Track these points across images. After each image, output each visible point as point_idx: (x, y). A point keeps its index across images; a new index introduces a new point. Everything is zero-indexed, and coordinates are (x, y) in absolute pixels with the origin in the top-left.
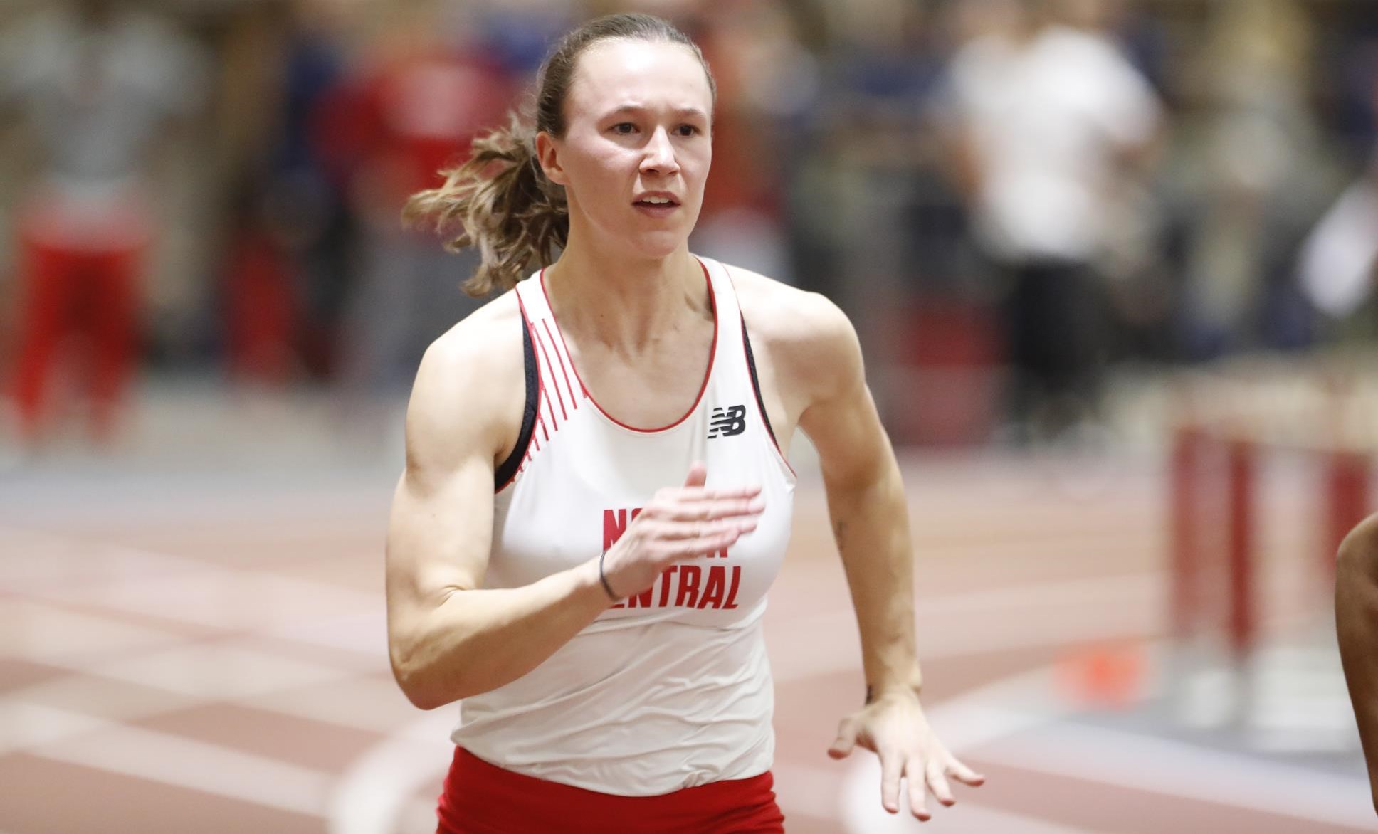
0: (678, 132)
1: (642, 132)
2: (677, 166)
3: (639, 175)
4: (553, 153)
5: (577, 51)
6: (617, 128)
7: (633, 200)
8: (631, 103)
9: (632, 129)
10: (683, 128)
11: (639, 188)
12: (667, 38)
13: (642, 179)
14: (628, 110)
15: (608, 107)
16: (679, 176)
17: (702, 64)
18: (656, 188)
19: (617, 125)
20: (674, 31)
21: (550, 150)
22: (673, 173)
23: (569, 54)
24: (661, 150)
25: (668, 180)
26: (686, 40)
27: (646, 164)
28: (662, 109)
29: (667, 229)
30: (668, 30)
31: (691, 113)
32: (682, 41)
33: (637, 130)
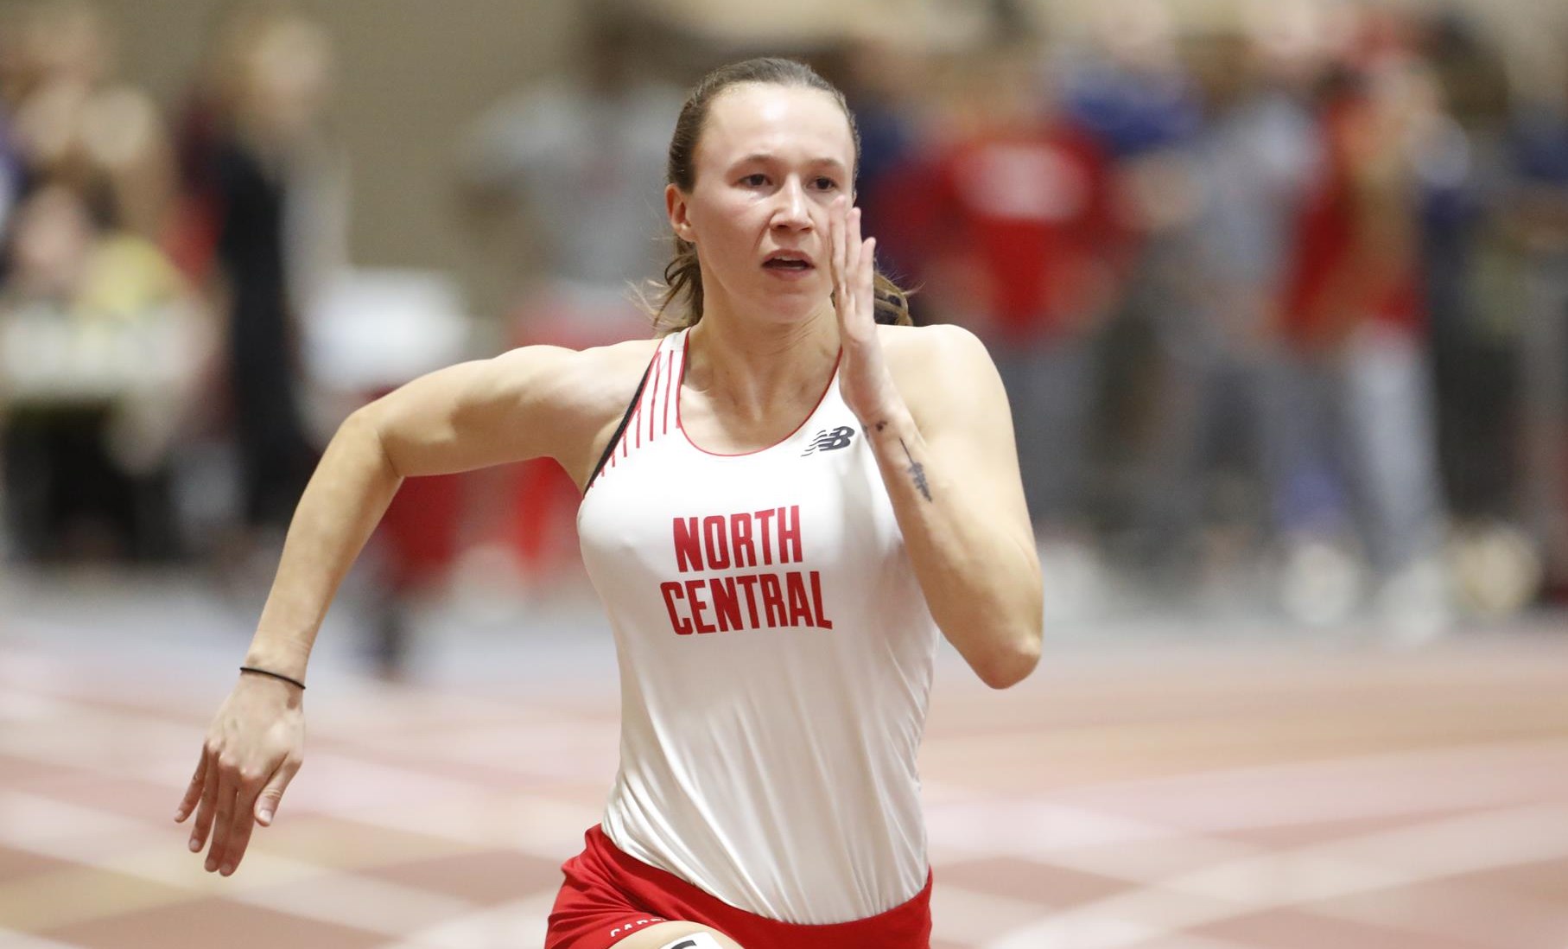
0: (815, 185)
1: (775, 185)
2: (810, 222)
3: (769, 230)
4: (683, 208)
5: (709, 96)
6: (749, 181)
7: (763, 261)
8: (762, 152)
9: (765, 181)
10: (820, 181)
11: (770, 245)
12: (805, 83)
13: (772, 235)
14: (759, 160)
15: (738, 156)
16: (814, 234)
17: (845, 112)
18: (788, 246)
19: (747, 178)
20: (815, 76)
21: (679, 204)
22: (807, 230)
23: (701, 100)
24: (795, 203)
25: (802, 236)
26: (827, 86)
27: (777, 219)
28: (795, 158)
29: (799, 292)
30: (807, 76)
31: (828, 163)
32: (822, 87)
33: (770, 183)
